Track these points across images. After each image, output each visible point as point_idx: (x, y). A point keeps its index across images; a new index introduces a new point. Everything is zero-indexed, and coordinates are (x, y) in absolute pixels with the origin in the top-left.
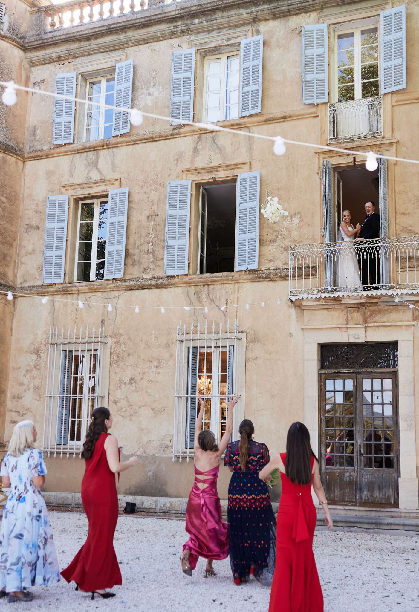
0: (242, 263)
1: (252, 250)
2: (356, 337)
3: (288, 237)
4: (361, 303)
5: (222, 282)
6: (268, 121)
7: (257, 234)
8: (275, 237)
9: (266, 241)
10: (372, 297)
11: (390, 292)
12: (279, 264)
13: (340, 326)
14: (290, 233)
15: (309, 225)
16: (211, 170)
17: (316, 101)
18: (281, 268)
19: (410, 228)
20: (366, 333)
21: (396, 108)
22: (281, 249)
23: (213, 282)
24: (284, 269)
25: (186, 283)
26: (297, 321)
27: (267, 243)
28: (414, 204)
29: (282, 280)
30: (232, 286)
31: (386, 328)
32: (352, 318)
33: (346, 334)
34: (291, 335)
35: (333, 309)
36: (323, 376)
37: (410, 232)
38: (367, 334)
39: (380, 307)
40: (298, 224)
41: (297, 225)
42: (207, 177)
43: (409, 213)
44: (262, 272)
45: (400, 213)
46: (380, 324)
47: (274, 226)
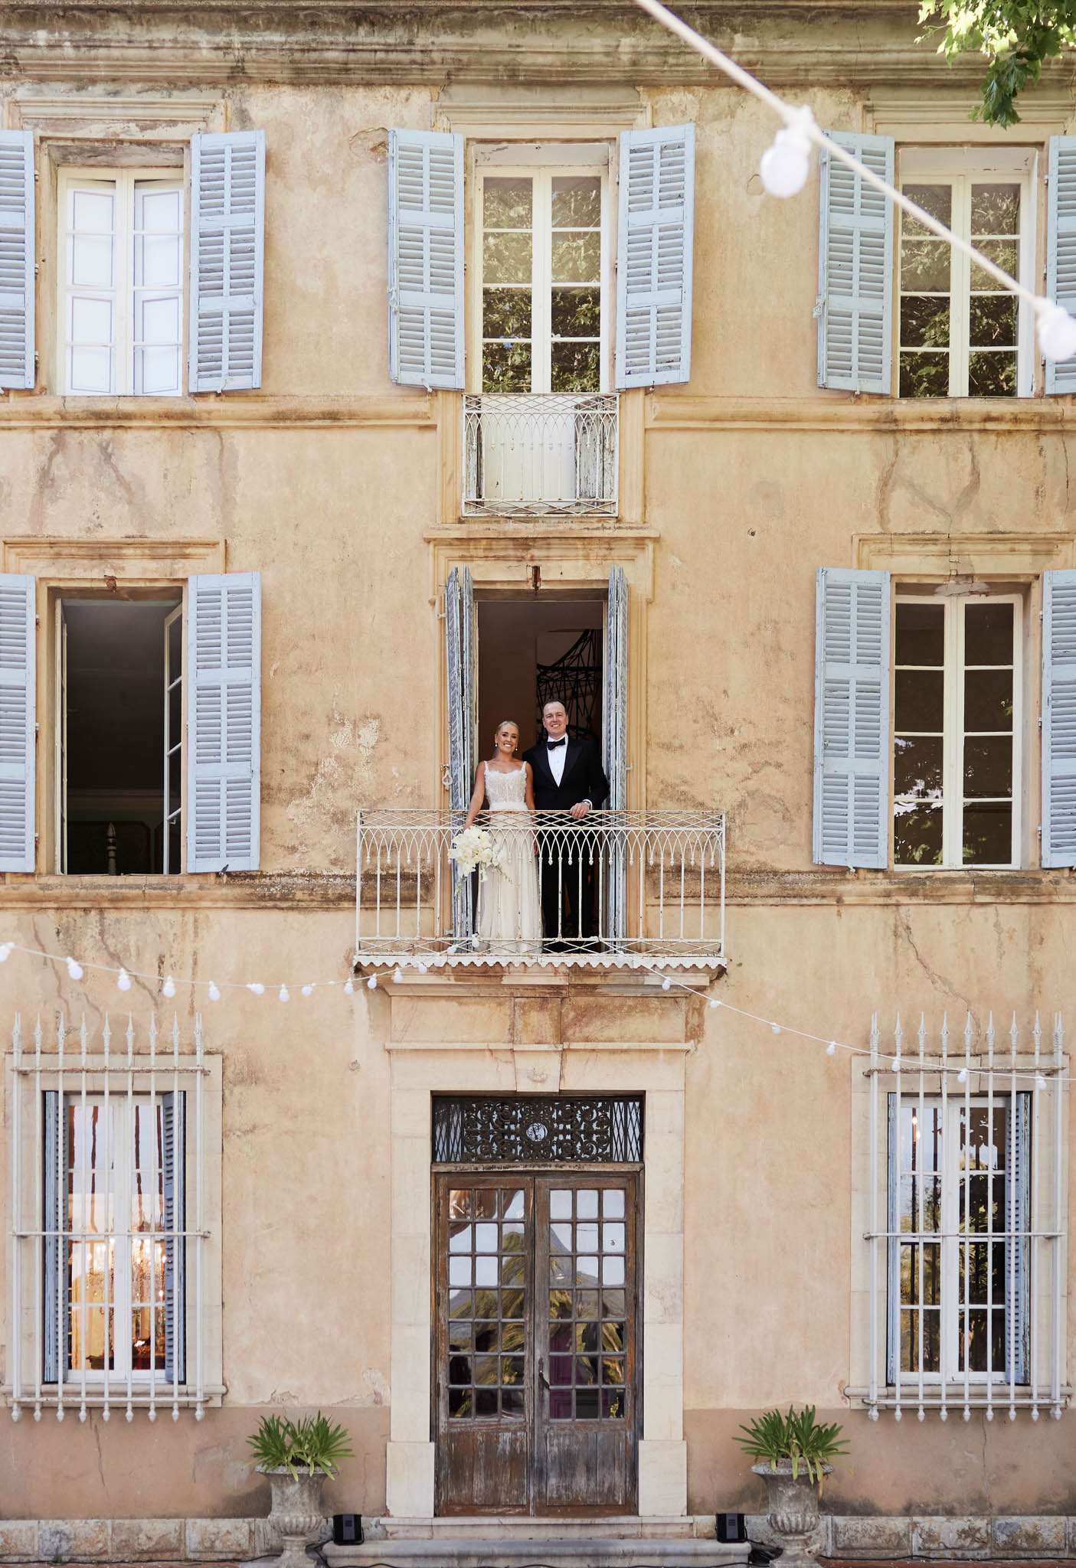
0: (207, 849)
1: (239, 815)
2: (538, 1078)
3: (345, 785)
4: (552, 987)
5: (146, 904)
6: (282, 419)
7: (257, 769)
8: (305, 781)
9: (280, 790)
10: (588, 971)
11: (637, 961)
12: (318, 861)
13: (492, 1046)
14: (350, 772)
15: (406, 753)
16: (101, 551)
17: (430, 380)
18: (325, 873)
19: (683, 788)
20: (562, 1068)
21: (655, 437)
22: (324, 818)
23: (117, 902)
24: (335, 876)
25: (31, 899)
26: (371, 1026)
27: (283, 795)
28: (695, 721)
29: (327, 909)
30: (174, 916)
31: (617, 1057)
32: (526, 1025)
33: (510, 1067)
34: (354, 1066)
35: (473, 1000)
36: (442, 1181)
37: (683, 798)
38: (565, 1071)
39: (602, 1000)
40: (373, 747)
41: (371, 751)
42: (88, 574)
43: (681, 747)
44: (267, 881)
45: (657, 744)
46: (601, 1046)
47: (302, 747)
